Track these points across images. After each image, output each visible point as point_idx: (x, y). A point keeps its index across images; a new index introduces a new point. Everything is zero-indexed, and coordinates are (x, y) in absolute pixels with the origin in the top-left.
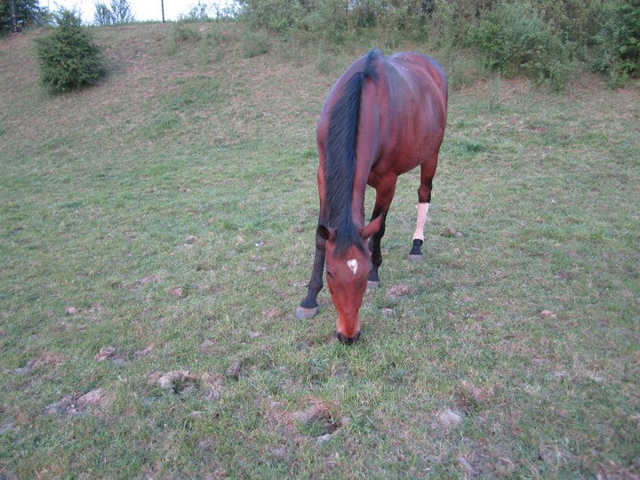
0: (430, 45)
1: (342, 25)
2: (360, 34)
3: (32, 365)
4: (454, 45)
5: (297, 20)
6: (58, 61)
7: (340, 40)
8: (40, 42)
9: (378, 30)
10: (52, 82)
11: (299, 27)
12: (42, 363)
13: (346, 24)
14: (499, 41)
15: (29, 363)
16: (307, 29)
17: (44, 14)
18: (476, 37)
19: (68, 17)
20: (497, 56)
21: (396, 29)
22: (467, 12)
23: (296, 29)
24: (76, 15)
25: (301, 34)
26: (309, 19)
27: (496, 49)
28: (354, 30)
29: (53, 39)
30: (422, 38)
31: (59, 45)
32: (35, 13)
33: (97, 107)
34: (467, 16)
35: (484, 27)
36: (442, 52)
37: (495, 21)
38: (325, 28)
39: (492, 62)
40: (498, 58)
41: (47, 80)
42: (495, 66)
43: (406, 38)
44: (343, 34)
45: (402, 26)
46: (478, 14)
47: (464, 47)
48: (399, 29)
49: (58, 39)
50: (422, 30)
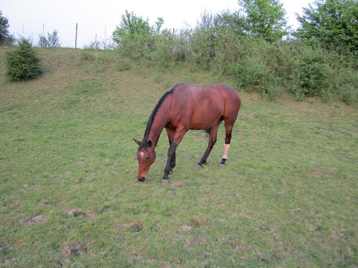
0: (211, 72)
1: (168, 59)
2: (177, 64)
3: (9, 206)
4: (223, 74)
5: (146, 55)
6: (17, 64)
7: (167, 67)
8: (9, 54)
9: (186, 63)
10: (12, 75)
11: (146, 58)
12: (14, 205)
13: (170, 59)
14: (244, 74)
15: (8, 205)
16: (150, 59)
17: (11, 39)
18: (234, 71)
19: (25, 42)
20: (244, 81)
21: (195, 64)
22: (230, 58)
23: (145, 59)
24: (30, 42)
25: (147, 61)
26: (152, 54)
27: (242, 77)
28: (174, 62)
29: (16, 53)
30: (208, 69)
31: (19, 56)
32: (6, 37)
33: (36, 90)
34: (230, 60)
35: (237, 67)
36: (217, 77)
37: (243, 64)
38: (160, 60)
39: (241, 84)
40: (244, 82)
41: (10, 74)
42: (243, 86)
43: (200, 68)
44: (169, 64)
45: (198, 63)
46: (236, 60)
47: (228, 75)
48: (197, 63)
49: (19, 53)
50: (208, 65)
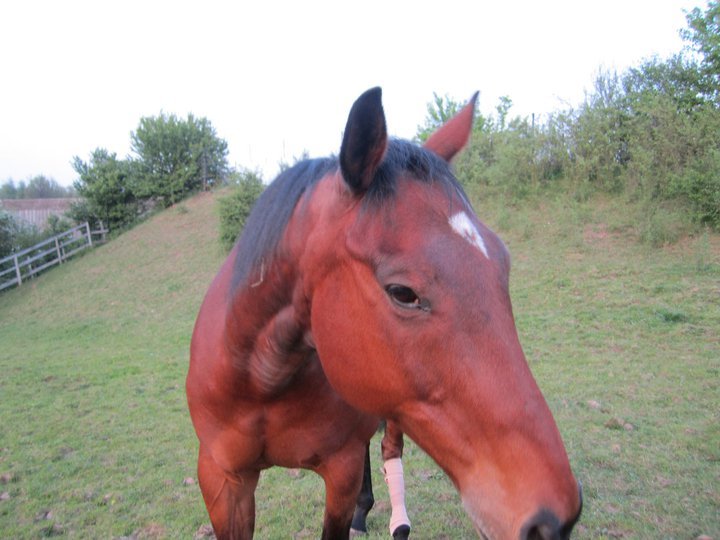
0: (625, 196)
1: (525, 178)
2: (546, 186)
3: (137, 535)
4: (655, 196)
5: (476, 174)
6: (237, 219)
7: (523, 194)
8: (223, 202)
9: (565, 183)
10: (229, 239)
11: (479, 182)
12: (146, 534)
13: (529, 177)
14: (708, 192)
15: (135, 532)
16: (487, 183)
17: (232, 174)
18: (680, 187)
19: (251, 177)
20: (707, 207)
21: (586, 181)
22: (668, 159)
23: (475, 184)
24: (258, 176)
25: (480, 188)
26: (488, 173)
27: (705, 200)
28: (539, 184)
29: (234, 198)
30: (617, 189)
31: (239, 204)
32: (224, 173)
34: (670, 164)
35: (687, 176)
36: (639, 205)
37: (703, 170)
38: (506, 181)
39: (701, 216)
40: (708, 210)
41: (226, 237)
42: (706, 219)
43: (597, 189)
44: (526, 188)
45: (593, 178)
46: (682, 163)
47: (668, 198)
48: (591, 180)
49: (240, 199)
50: (617, 181)
